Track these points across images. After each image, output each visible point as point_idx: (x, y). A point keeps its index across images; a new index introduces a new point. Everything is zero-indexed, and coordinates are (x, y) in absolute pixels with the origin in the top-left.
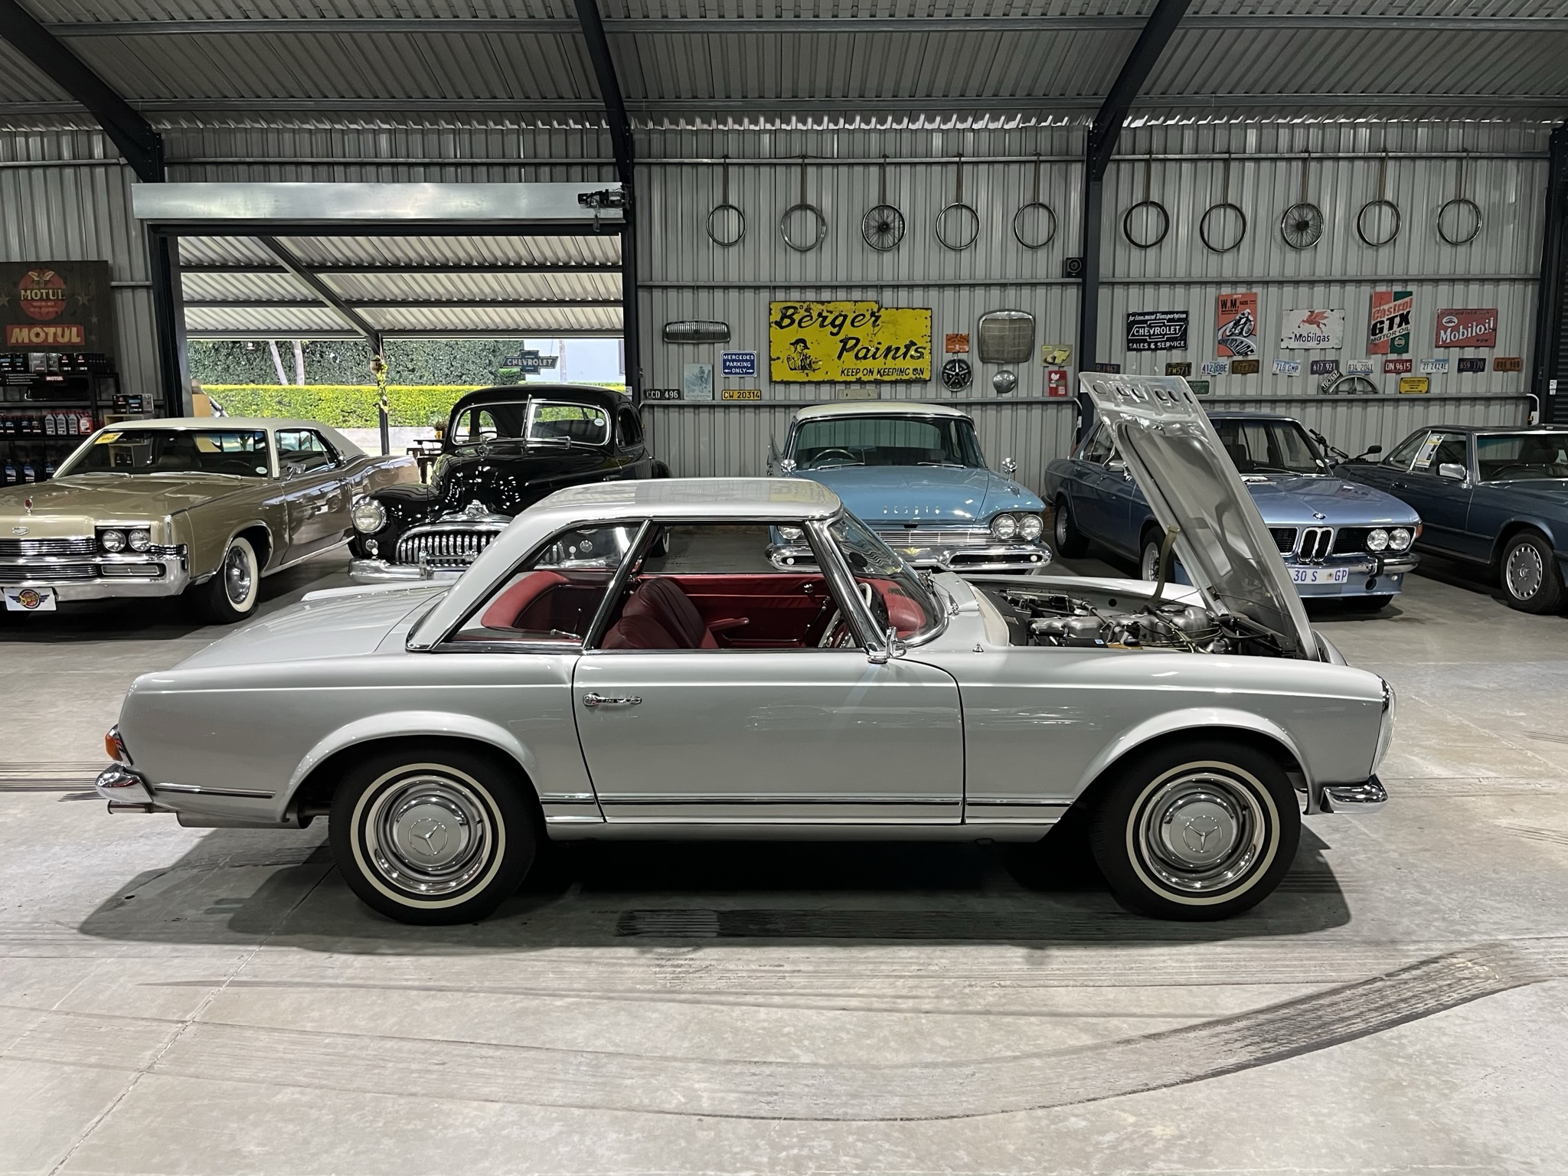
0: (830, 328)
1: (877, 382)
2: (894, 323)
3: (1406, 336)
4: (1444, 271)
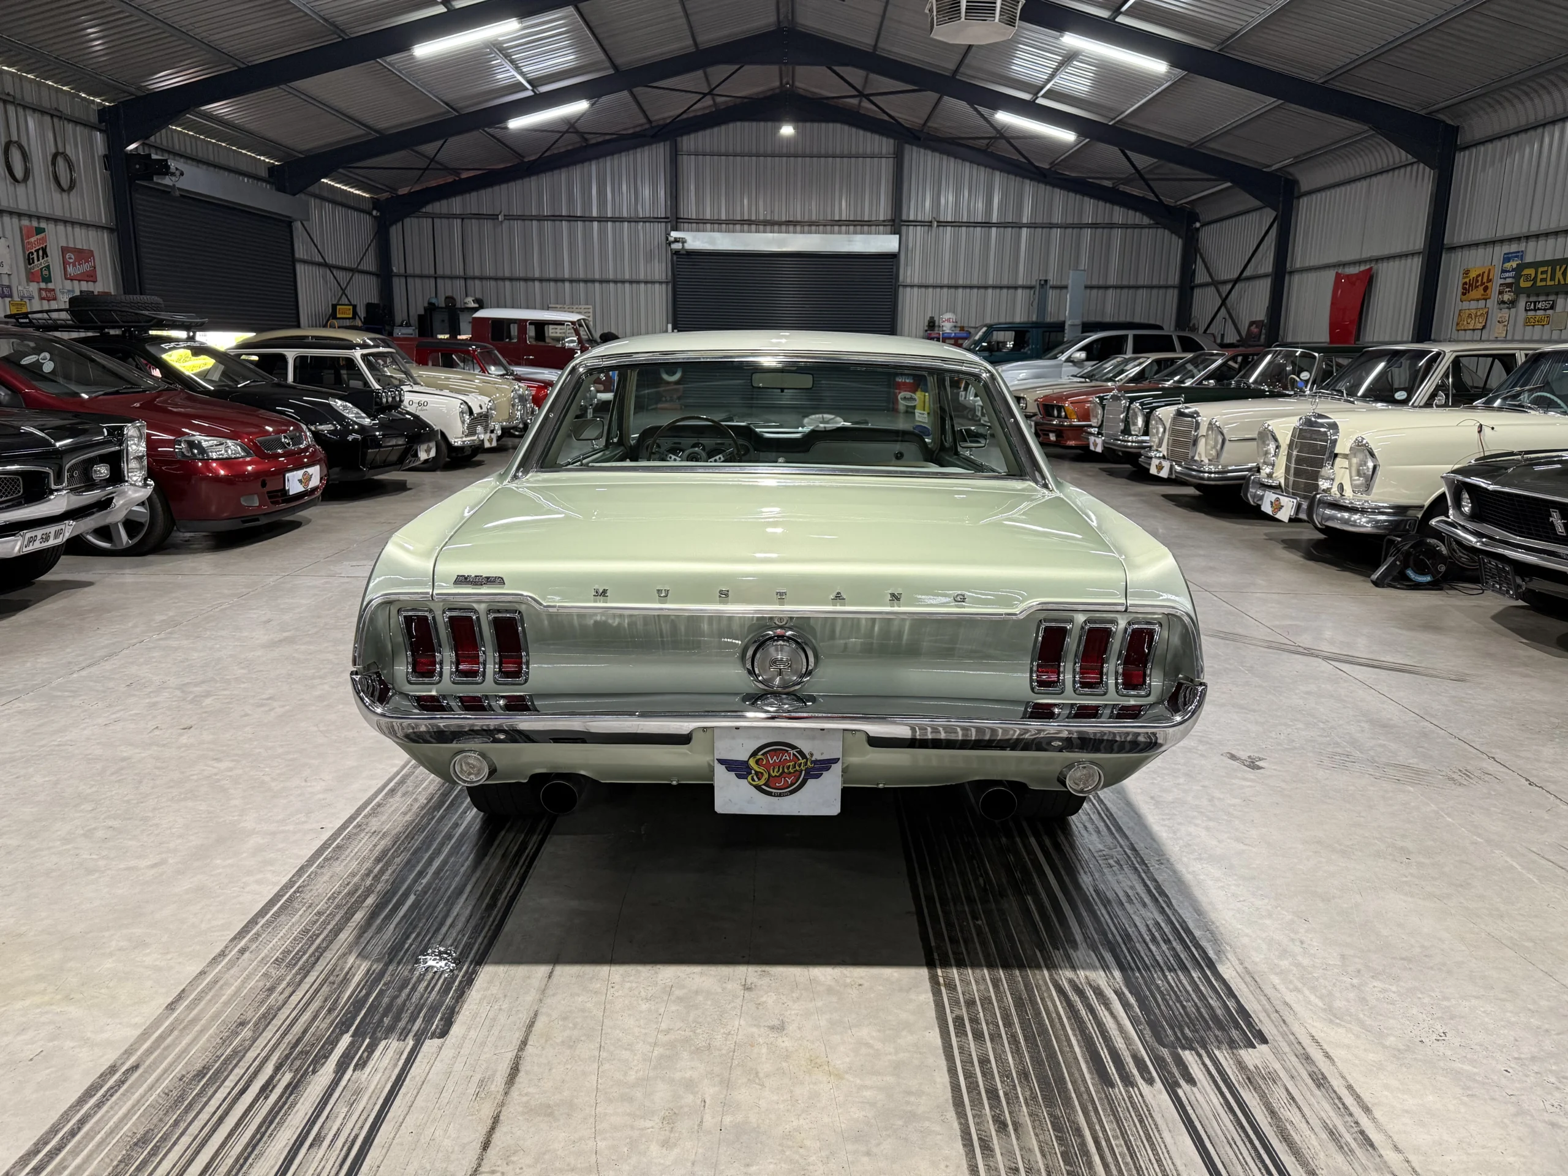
3: (48, 267)
4: (58, 213)
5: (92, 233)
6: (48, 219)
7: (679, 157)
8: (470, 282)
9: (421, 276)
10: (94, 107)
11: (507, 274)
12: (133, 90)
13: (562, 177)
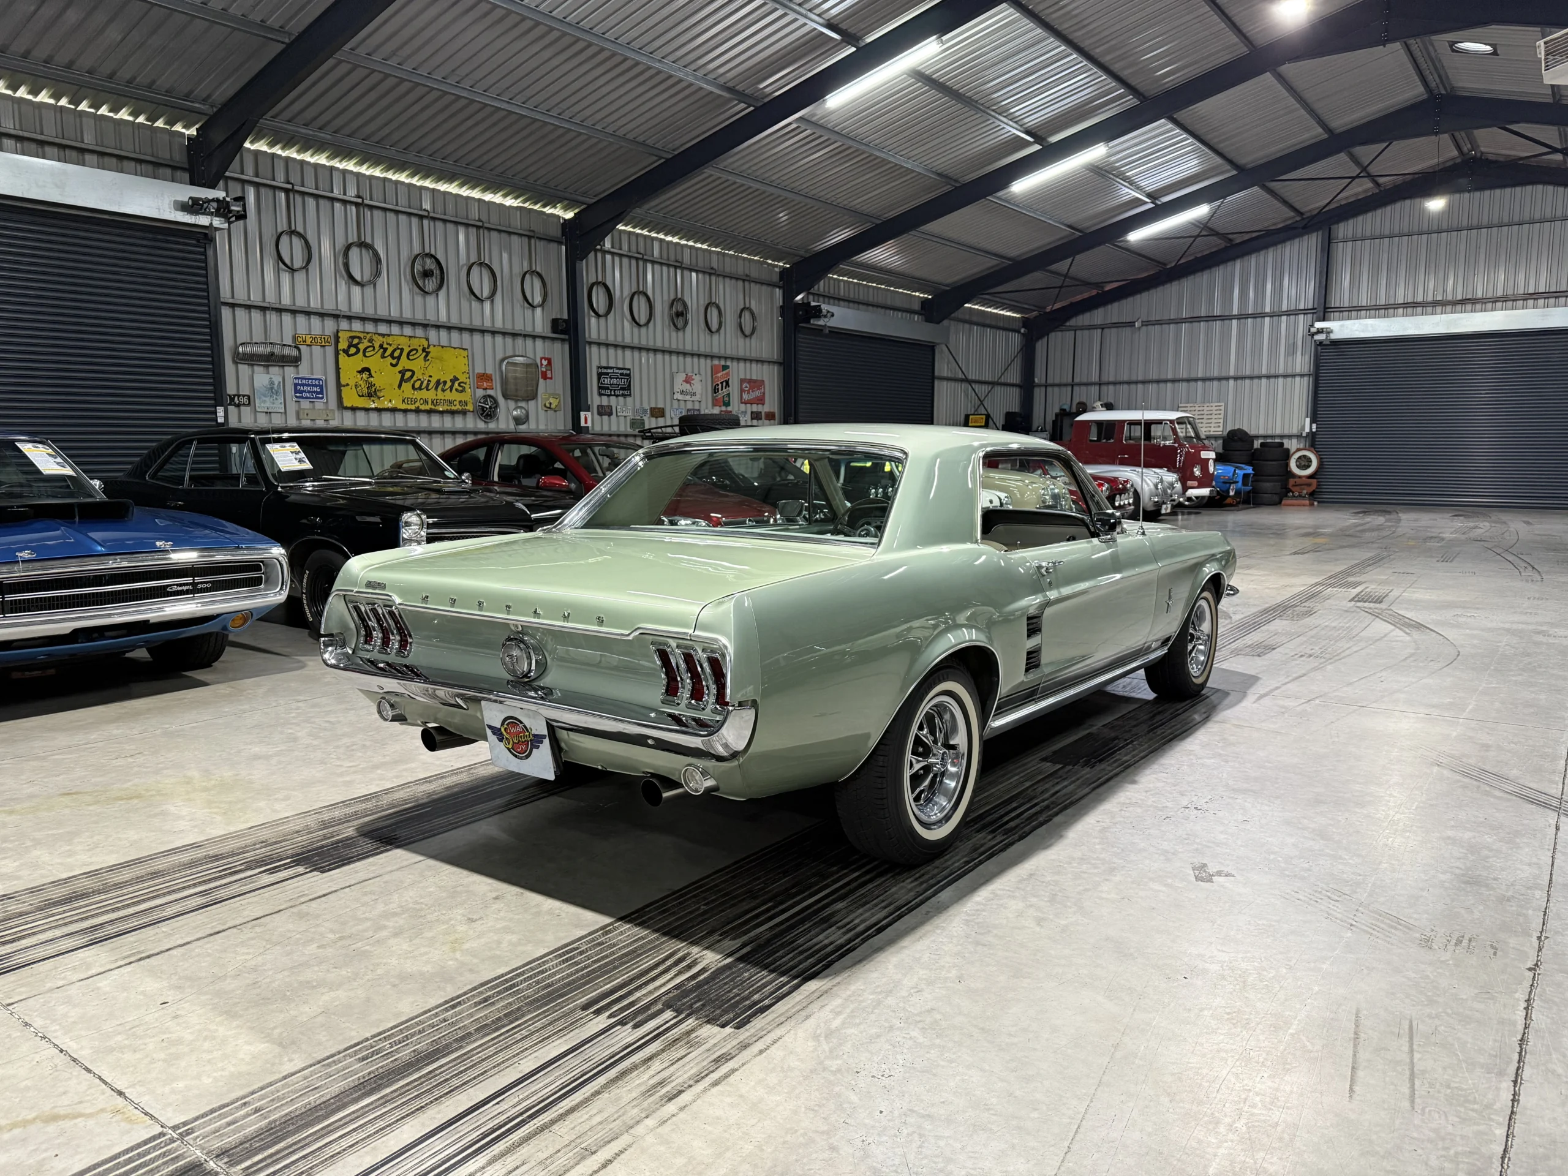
0: (389, 360)
1: (429, 412)
2: (441, 359)
3: (729, 395)
4: (741, 353)
5: (766, 366)
6: (732, 359)
7: (1333, 246)
8: (1104, 388)
9: (1059, 385)
10: (777, 270)
11: (1140, 378)
12: (802, 253)
13: (1204, 278)
